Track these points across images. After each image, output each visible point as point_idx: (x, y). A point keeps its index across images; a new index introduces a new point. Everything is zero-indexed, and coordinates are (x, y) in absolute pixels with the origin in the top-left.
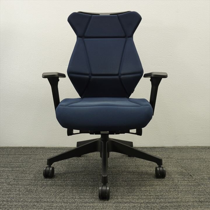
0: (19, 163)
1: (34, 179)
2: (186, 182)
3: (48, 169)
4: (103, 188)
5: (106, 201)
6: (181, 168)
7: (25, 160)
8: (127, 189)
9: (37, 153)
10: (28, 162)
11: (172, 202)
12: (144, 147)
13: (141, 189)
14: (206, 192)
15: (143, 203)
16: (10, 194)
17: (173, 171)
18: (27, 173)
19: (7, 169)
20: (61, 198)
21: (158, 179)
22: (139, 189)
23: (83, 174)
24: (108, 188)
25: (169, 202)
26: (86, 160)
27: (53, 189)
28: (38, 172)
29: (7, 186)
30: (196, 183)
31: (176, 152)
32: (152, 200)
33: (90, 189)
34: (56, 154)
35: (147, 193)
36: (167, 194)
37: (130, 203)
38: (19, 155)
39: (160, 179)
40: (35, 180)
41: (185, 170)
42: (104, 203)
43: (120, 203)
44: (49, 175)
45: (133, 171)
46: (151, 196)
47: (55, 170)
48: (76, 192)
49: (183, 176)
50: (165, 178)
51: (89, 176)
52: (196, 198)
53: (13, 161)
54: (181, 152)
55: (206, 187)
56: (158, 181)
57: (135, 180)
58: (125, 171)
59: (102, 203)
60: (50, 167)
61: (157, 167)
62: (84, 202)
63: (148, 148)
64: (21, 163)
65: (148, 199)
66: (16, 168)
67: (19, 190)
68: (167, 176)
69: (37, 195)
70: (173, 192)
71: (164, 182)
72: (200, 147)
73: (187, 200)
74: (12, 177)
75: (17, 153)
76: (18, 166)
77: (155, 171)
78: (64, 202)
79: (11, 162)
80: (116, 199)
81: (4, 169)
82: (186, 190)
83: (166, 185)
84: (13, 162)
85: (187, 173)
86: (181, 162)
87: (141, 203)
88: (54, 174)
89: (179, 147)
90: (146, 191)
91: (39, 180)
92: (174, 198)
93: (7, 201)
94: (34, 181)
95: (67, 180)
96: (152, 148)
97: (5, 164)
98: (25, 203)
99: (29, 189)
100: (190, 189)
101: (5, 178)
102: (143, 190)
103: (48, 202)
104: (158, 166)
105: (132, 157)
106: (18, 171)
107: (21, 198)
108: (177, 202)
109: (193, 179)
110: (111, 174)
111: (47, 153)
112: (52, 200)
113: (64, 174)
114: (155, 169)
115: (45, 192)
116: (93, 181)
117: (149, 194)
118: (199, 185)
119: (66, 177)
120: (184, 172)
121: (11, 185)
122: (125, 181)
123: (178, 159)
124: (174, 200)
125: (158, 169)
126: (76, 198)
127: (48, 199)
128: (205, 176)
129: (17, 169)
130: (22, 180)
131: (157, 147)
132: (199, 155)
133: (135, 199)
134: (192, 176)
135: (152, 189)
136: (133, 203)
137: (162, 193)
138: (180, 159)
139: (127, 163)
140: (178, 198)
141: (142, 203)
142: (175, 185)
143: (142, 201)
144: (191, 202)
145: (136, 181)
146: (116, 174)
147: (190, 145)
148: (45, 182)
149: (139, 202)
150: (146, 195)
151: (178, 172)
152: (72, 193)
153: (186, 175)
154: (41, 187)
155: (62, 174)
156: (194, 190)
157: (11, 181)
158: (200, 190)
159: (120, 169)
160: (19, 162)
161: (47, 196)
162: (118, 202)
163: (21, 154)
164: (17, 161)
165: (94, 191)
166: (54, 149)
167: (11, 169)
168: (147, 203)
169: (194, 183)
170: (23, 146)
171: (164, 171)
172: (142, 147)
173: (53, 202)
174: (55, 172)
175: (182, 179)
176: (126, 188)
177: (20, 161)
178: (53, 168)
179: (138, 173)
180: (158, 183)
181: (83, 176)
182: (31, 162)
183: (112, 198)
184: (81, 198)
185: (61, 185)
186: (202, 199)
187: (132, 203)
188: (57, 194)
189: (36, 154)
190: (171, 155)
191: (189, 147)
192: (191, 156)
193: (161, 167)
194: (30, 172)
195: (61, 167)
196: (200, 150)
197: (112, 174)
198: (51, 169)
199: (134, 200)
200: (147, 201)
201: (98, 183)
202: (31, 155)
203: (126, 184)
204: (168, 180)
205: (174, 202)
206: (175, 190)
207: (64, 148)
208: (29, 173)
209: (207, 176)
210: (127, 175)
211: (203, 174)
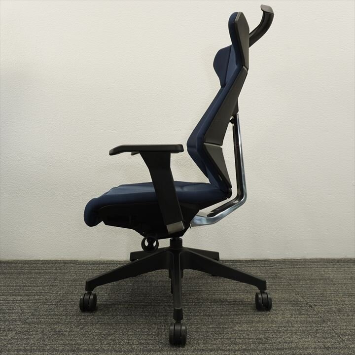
0: (39, 288)
1: (64, 313)
2: (303, 316)
3: (87, 297)
4: (176, 328)
5: (181, 348)
6: (296, 295)
7: (47, 283)
8: (212, 328)
9: (66, 271)
10: (52, 286)
11: (283, 349)
12: (236, 261)
13: (234, 328)
14: (335, 332)
15: (239, 350)
16: (28, 338)
17: (284, 298)
18: (52, 304)
19: (19, 298)
20: (109, 344)
21: (259, 313)
22: (231, 328)
23: (142, 305)
24: (183, 328)
25: (278, 349)
26: (145, 282)
27: (97, 329)
28: (70, 302)
29: (23, 326)
30: (318, 318)
31: (287, 268)
32: (252, 345)
33: (154, 328)
35: (244, 335)
36: (274, 336)
37: (218, 351)
38: (37, 273)
39: (263, 313)
40: (66, 315)
41: (302, 297)
42: (177, 351)
43: (203, 350)
44: (88, 307)
45: (220, 300)
46: (249, 339)
47: (97, 297)
48: (133, 334)
49: (298, 308)
50: (271, 310)
51: (151, 308)
52: (319, 342)
53: (27, 285)
54: (295, 268)
55: (334, 324)
56: (260, 315)
57: (223, 313)
58: (208, 299)
59: (174, 351)
60: (90, 293)
61: (259, 293)
62: (147, 351)
63: (242, 261)
64: (41, 288)
65: (245, 344)
66: (35, 295)
67: (43, 332)
68: (274, 307)
69: (71, 340)
70: (284, 332)
71: (270, 317)
72: (324, 259)
73: (305, 346)
74: (29, 311)
75: (33, 271)
76: (37, 293)
77: (254, 300)
78: (115, 351)
79: (24, 286)
80: (196, 344)
81: (14, 297)
82: (304, 329)
83: (272, 322)
84: (29, 286)
85: (305, 303)
86: (295, 284)
88: (97, 305)
89: (291, 259)
90: (242, 331)
91: (73, 316)
92: (285, 343)
93: (25, 350)
94: (64, 317)
95: (117, 315)
96: (249, 261)
97: (15, 289)
98: (54, 353)
99: (58, 330)
100: (309, 328)
101: (18, 313)
102: (237, 329)
103: (90, 351)
104: (259, 291)
105: (218, 277)
106: (38, 300)
107: (46, 345)
108: (290, 349)
109: (315, 312)
110: (186, 304)
111: (83, 271)
112: (97, 348)
113: (112, 305)
114: (255, 296)
115: (84, 335)
116: (159, 316)
117: (247, 337)
118: (324, 321)
119: (116, 310)
120: (300, 301)
121: (29, 324)
122: (209, 316)
123: (290, 280)
124: (286, 346)
125: (260, 296)
126: (133, 344)
127: (90, 346)
128: (333, 306)
129: (36, 297)
130: (45, 315)
131: (258, 260)
132: (323, 273)
133: (226, 344)
134: (313, 306)
135: (251, 327)
136: (223, 350)
137: (267, 334)
138: (294, 280)
139: (211, 287)
140: (292, 342)
141: (237, 351)
142: (287, 322)
143: (237, 348)
144: (312, 348)
145: (227, 315)
146: (194, 305)
147: (308, 257)
148: (83, 319)
149: (232, 349)
150: (242, 337)
151: (291, 301)
152: (127, 335)
153: (303, 305)
154: (77, 327)
155: (110, 305)
156: (317, 330)
157: (28, 318)
158: (326, 329)
159: (200, 297)
160: (38, 286)
161: (88, 342)
162: (199, 350)
163: (40, 273)
164: (35, 285)
165: (161, 332)
166: (93, 264)
167: (25, 298)
168: (245, 350)
169: (316, 319)
170: (42, 259)
171: (269, 300)
172: (233, 261)
173: (98, 350)
174: (98, 302)
175: (298, 312)
176: (210, 327)
177: (39, 284)
178: (95, 296)
179: (228, 302)
180: (259, 318)
181: (143, 308)
182: (57, 286)
183: (190, 343)
184: (141, 344)
185: (108, 324)
186: (329, 344)
187: (221, 350)
188: (103, 337)
189: (64, 273)
190: (279, 273)
191: (308, 259)
192: (312, 275)
193: (264, 293)
194: (58, 302)
195: (106, 293)
196: (324, 265)
197: (188, 305)
198: (92, 297)
199: (224, 345)
200: (244, 347)
201: (167, 319)
202: (56, 273)
203: (210, 320)
204: (275, 314)
205: (286, 349)
206: (287, 330)
207: (108, 262)
208: (55, 304)
209: (336, 306)
210: (211, 305)
211: (331, 303)
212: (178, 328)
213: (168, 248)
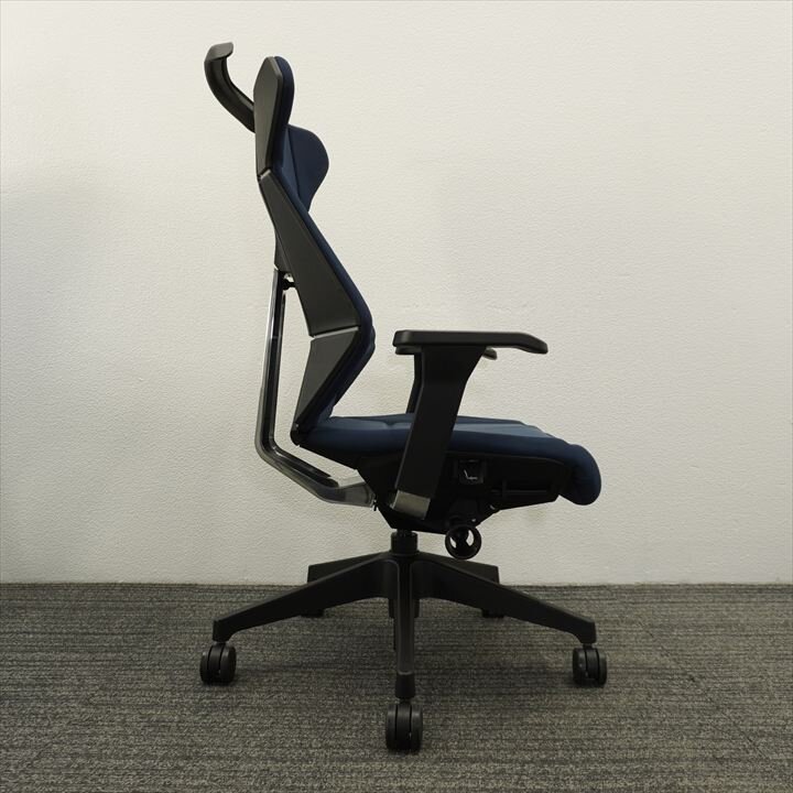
0: (115, 637)
1: (168, 687)
2: (674, 698)
3: (216, 653)
4: (399, 713)
5: (410, 756)
6: (662, 656)
7: (133, 628)
8: (479, 718)
9: (172, 605)
10: (144, 633)
11: (625, 761)
12: (537, 587)
13: (525, 720)
14: (739, 729)
15: (532, 762)
16: (94, 734)
17: (635, 663)
18: (144, 669)
19: (74, 656)
20: (261, 747)
21: (580, 691)
22: (518, 719)
23: (332, 673)
24: (416, 714)
25: (614, 761)
26: (339, 627)
27: (236, 717)
28: (180, 665)
29: (84, 710)
30: (706, 701)
31: (647, 603)
32: (560, 753)
33: (356, 718)
34: (237, 608)
35: (545, 733)
36: (609, 735)
37: (487, 762)
38: (110, 609)
39: (589, 690)
40: (172, 691)
41: (674, 660)
42: (402, 760)
43: (457, 760)
44: (218, 674)
45: (498, 664)
46: (555, 740)
47: (238, 657)
48: (311, 729)
49: (665, 682)
50: (606, 685)
51: (350, 679)
52: (703, 748)
53: (91, 631)
54: (663, 602)
55: (738, 714)
56: (581, 694)
57: (503, 691)
58: (472, 663)
59: (396, 762)
60: (222, 646)
61: (579, 650)
62: (338, 760)
63: (551, 587)
64: (120, 637)
65: (547, 749)
66: (106, 651)
67: (124, 721)
68: (611, 680)
69: (182, 737)
70: (629, 729)
71: (603, 699)
72: (730, 585)
73: (673, 755)
74: (95, 682)
75: (103, 605)
76: (111, 646)
77: (571, 665)
78: (272, 759)
79: (85, 634)
80: (443, 748)
81: (63, 654)
82: (674, 723)
83: (606, 708)
84: (94, 634)
85: (681, 672)
86: (662, 635)
87: (524, 763)
88: (236, 672)
89: (657, 585)
90: (540, 725)
91: (186, 691)
92: (631, 749)
93: (88, 756)
94: (169, 694)
95: (277, 692)
96: (565, 587)
97: (66, 640)
98: (148, 762)
99: (155, 719)
100: (686, 721)
101: (72, 684)
102: (530, 722)
103: (221, 758)
104: (579, 645)
105: (496, 619)
106: (114, 661)
107: (131, 746)
108: (641, 760)
109: (700, 691)
110: (426, 671)
111: (208, 605)
112: (235, 753)
113: (268, 671)
114: (571, 658)
115: (210, 729)
116: (366, 694)
117: (551, 736)
118: (718, 708)
119: (276, 681)
120: (671, 669)
121: (96, 707)
122: (473, 695)
123: (652, 626)
124: (632, 754)
125: (582, 655)
126: (311, 746)
127: (221, 749)
128: (741, 679)
129: (109, 655)
130: (128, 689)
131: (584, 587)
132: (725, 613)
133: (505, 750)
134: (697, 679)
135: (560, 718)
136: (498, 761)
137: (594, 733)
138: (661, 626)
139: (480, 639)
140: (646, 748)
141: (528, 763)
142: (638, 709)
143: (527, 757)
144: (687, 760)
145: (510, 694)
146: (443, 674)
147: (694, 581)
148: (208, 698)
149: (517, 760)
150: (540, 737)
151: (650, 669)
152: (298, 730)
153: (676, 677)
154: (195, 713)
155: (264, 672)
156: (701, 725)
157: (93, 695)
158: (721, 723)
159: (455, 658)
160: (113, 634)
161: (218, 741)
162: (448, 760)
163: (117, 608)
164: (107, 631)
165: (369, 724)
166: (230, 591)
167: (87, 657)
168: (544, 761)
169: (702, 704)
170: (120, 582)
171: (601, 664)
172: (531, 587)
173: (237, 758)
174: (239, 666)
175: (662, 691)
176: (474, 716)
177: (115, 631)
178: (233, 652)
179: (516, 669)
180: (580, 700)
181: (334, 679)
182: (153, 633)
183: (429, 746)
184: (327, 747)
185: (260, 708)
186: (725, 752)
187: (494, 761)
188: (247, 733)
189: (169, 609)
190: (629, 612)
191: (693, 585)
192: (700, 616)
193: (590, 648)
194: (155, 665)
195: (257, 649)
196: (729, 596)
197: (429, 673)
198: (226, 654)
199: (502, 751)
200: (544, 756)
201: (383, 701)
202: (151, 609)
203: (473, 704)
204: (614, 692)
205: (632, 760)
206: (638, 725)
208: (149, 670)
209: (748, 680)
210: (477, 675)
211: (735, 673)
212: (404, 714)
213: (386, 553)
